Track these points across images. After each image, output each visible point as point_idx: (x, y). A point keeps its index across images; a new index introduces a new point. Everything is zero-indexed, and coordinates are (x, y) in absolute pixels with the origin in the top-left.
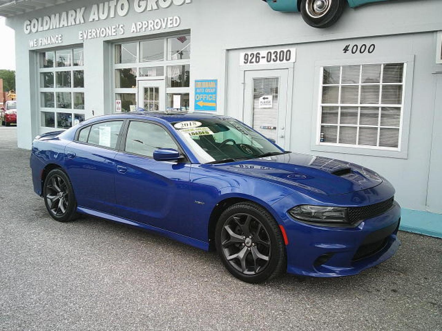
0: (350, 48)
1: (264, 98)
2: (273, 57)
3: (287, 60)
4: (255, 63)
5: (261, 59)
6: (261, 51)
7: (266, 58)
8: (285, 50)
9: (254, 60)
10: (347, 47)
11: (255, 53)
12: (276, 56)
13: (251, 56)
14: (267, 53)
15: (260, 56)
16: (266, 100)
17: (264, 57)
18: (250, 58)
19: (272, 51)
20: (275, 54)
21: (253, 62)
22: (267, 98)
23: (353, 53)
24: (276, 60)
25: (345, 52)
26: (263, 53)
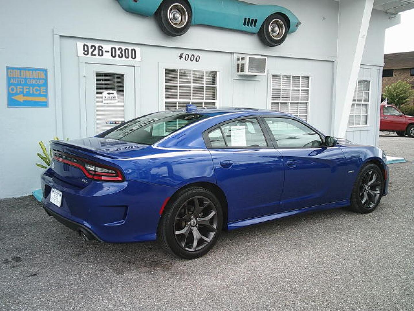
0: (184, 56)
1: (109, 93)
2: (118, 52)
3: (132, 58)
4: (97, 56)
5: (104, 53)
6: (103, 44)
7: (110, 53)
8: (130, 48)
9: (96, 52)
10: (182, 55)
11: (97, 45)
12: (121, 53)
13: (91, 48)
14: (111, 48)
15: (104, 50)
16: (111, 95)
17: (108, 52)
18: (90, 50)
19: (117, 47)
20: (120, 50)
21: (95, 55)
22: (113, 93)
23: (185, 60)
24: (122, 57)
25: (181, 59)
26: (107, 47)
